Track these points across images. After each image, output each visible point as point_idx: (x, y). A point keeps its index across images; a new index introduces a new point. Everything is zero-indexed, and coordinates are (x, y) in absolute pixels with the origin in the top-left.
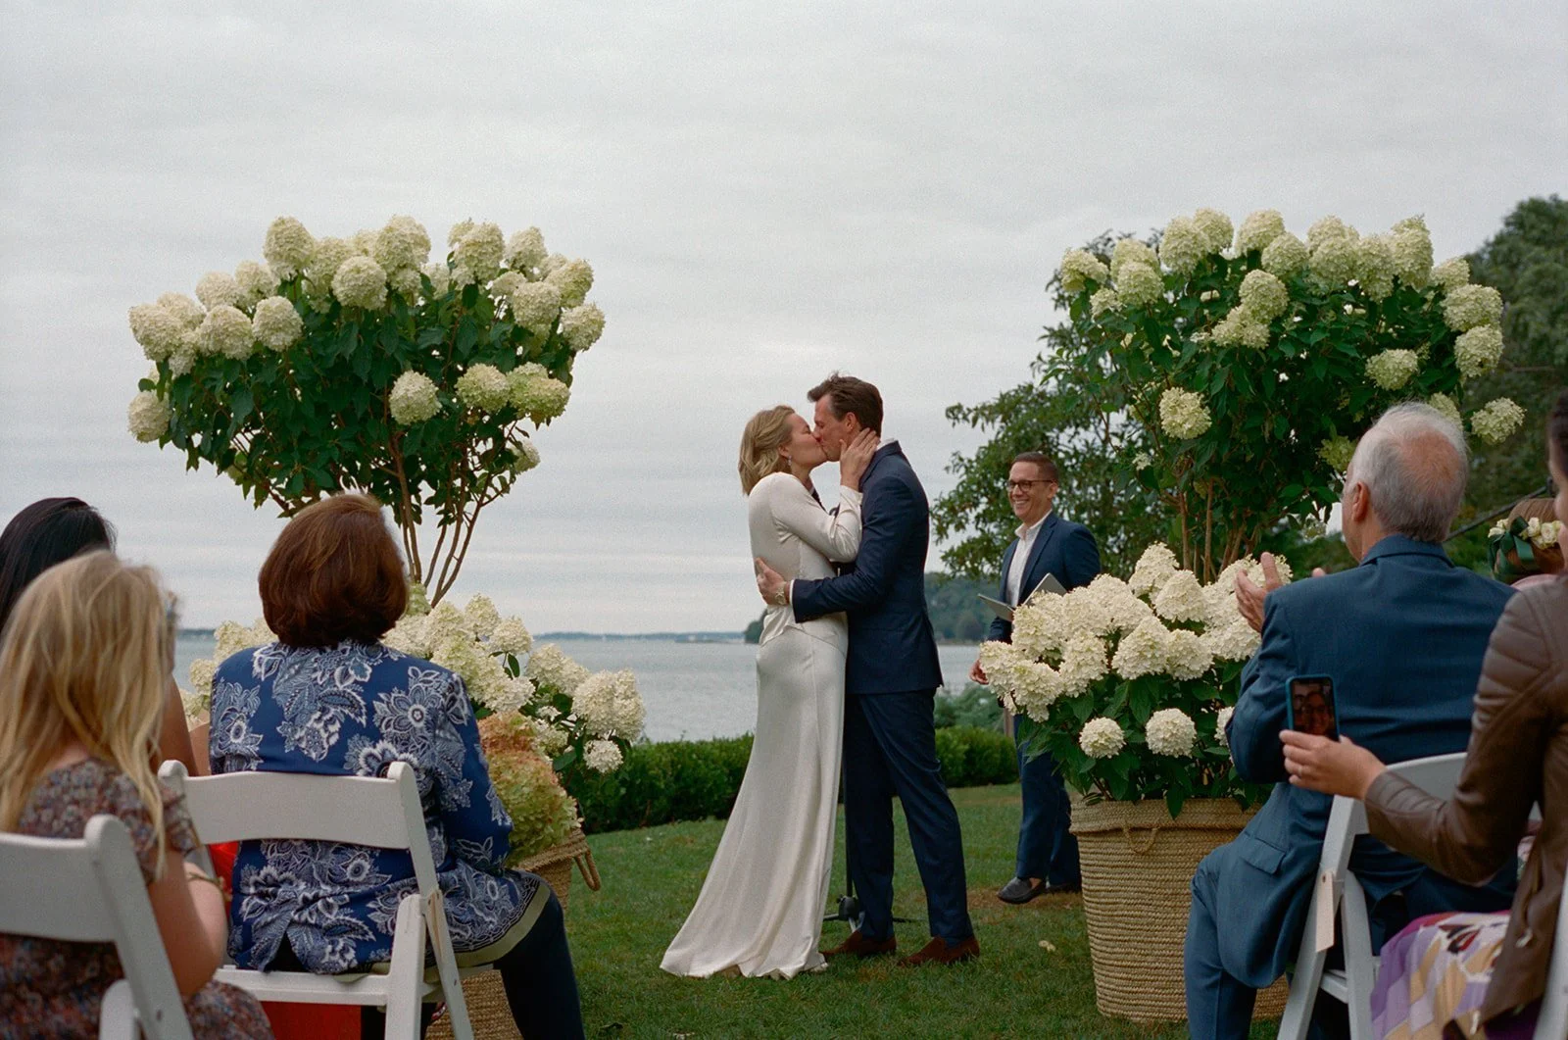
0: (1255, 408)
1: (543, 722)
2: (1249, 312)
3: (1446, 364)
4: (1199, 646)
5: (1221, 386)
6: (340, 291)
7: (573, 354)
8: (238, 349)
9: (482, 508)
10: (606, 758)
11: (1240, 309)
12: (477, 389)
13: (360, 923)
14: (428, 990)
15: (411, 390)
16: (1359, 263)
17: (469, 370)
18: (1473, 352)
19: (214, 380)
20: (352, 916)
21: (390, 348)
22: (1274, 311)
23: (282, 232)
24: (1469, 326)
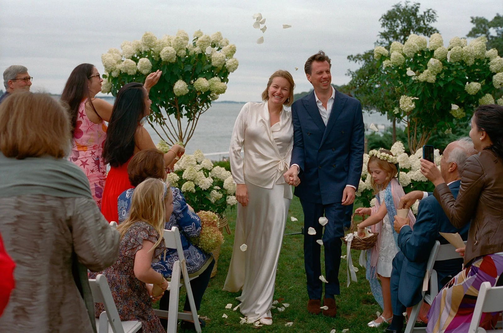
0: (431, 99)
1: (215, 191)
2: (430, 72)
3: (490, 84)
4: (407, 177)
5: (420, 93)
6: (162, 57)
7: (229, 73)
8: (131, 72)
9: (200, 115)
10: (233, 201)
11: (427, 70)
12: (200, 86)
13: (163, 266)
14: (181, 285)
15: (180, 86)
16: (464, 54)
17: (198, 79)
18: (498, 81)
19: (125, 79)
20: (161, 264)
21: (176, 72)
22: (437, 71)
23: (146, 38)
24: (498, 72)
